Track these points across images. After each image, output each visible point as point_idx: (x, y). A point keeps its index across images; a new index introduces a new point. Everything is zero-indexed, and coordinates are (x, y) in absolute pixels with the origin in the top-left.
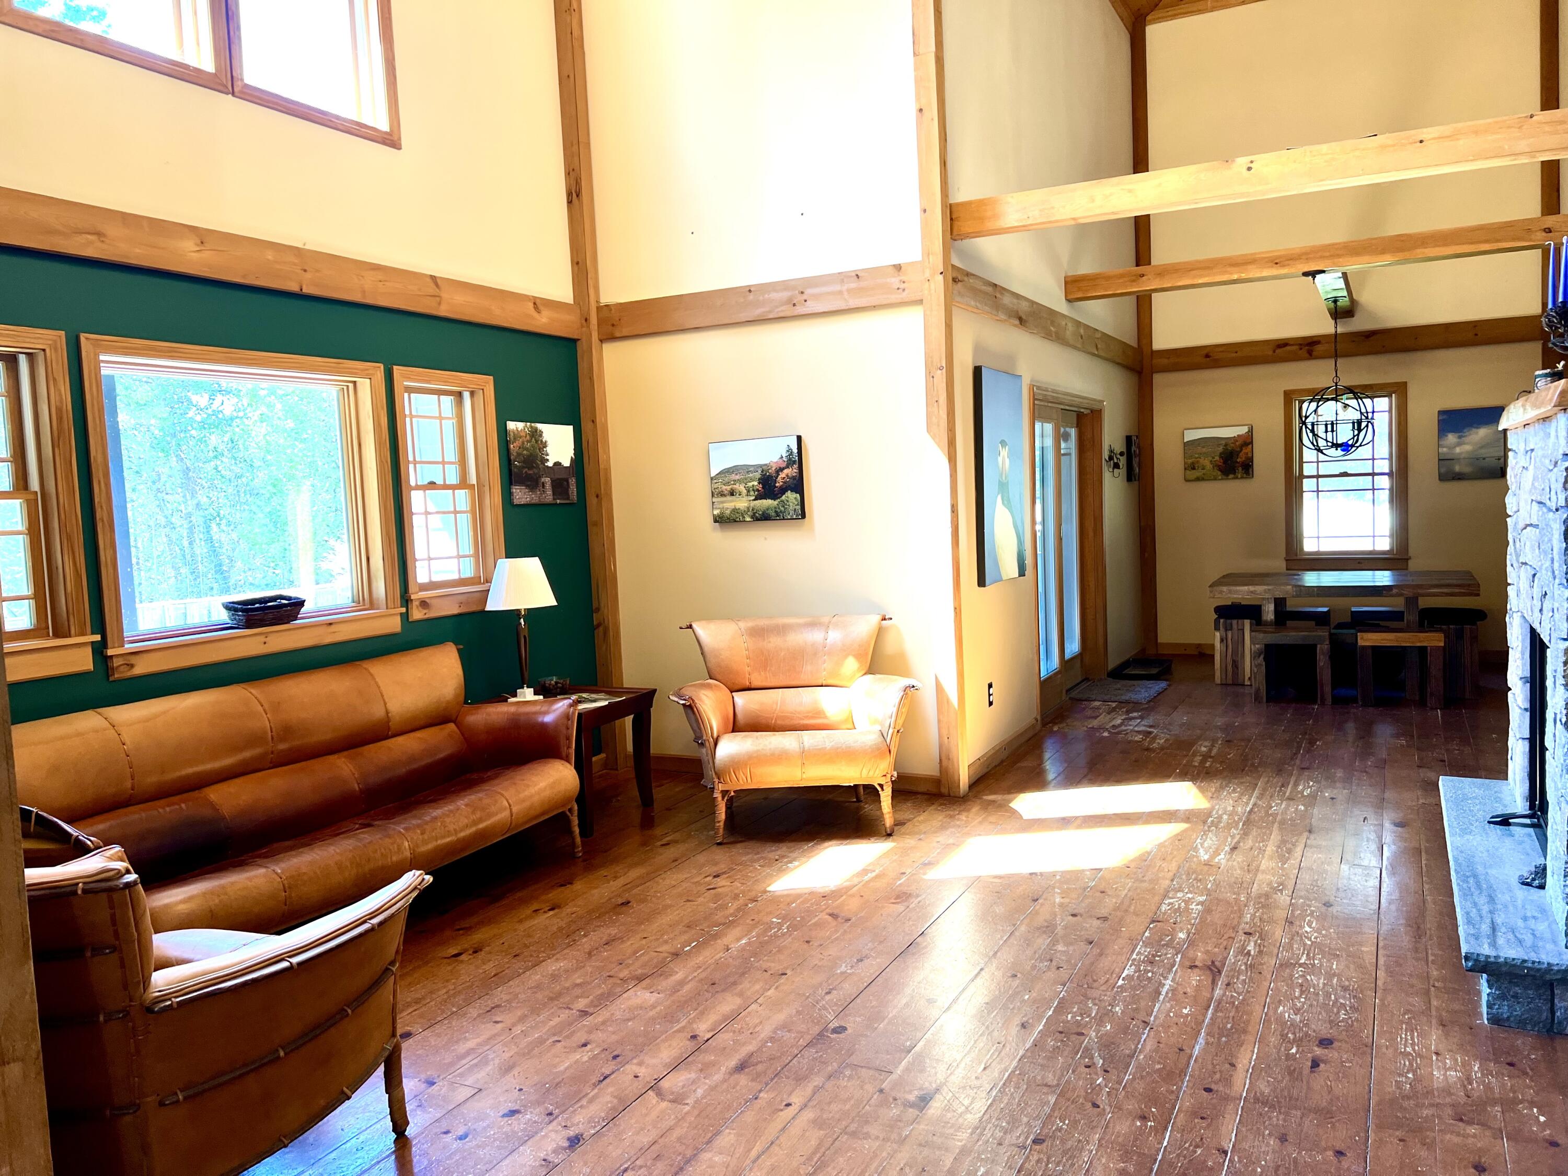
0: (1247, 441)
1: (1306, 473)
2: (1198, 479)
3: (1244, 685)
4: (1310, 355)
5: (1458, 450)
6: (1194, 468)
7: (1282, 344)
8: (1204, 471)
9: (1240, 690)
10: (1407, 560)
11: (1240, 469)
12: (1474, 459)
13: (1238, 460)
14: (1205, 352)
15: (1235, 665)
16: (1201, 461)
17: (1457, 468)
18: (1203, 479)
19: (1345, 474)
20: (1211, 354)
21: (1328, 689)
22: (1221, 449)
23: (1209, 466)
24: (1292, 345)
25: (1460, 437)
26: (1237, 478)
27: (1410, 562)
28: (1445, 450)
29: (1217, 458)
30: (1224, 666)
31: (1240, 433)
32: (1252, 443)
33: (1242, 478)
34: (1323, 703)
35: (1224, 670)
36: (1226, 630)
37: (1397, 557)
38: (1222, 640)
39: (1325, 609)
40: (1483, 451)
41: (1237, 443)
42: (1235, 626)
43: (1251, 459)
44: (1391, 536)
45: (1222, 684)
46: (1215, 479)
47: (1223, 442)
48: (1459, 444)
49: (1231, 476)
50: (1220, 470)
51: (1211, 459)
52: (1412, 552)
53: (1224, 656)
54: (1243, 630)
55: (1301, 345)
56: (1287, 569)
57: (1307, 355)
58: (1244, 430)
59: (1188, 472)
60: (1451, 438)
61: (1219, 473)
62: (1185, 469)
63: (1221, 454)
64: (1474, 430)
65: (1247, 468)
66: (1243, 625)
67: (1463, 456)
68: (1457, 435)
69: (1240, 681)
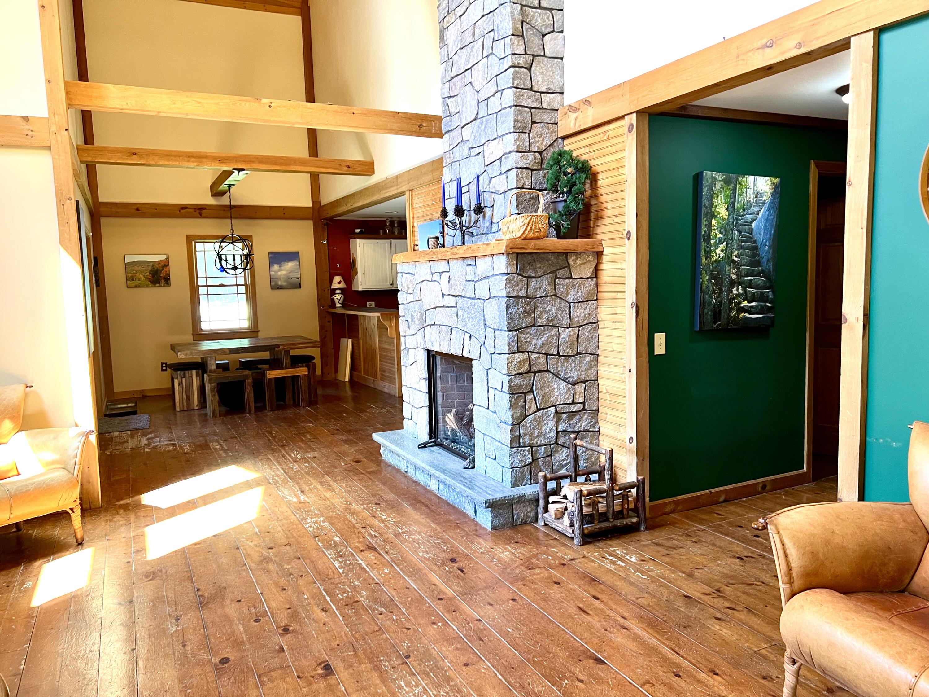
0: (166, 264)
1: (200, 284)
2: (136, 286)
3: (194, 410)
4: (201, 216)
5: (279, 273)
6: (133, 280)
7: (184, 207)
8: (140, 282)
9: (192, 412)
10: (258, 332)
11: (163, 281)
12: (288, 278)
13: (161, 275)
14: (135, 207)
15: (188, 398)
16: (137, 275)
17: (280, 283)
18: (139, 287)
19: (222, 285)
20: (140, 209)
21: (252, 405)
22: (150, 268)
23: (143, 278)
24: (189, 208)
25: (280, 267)
26: (161, 286)
27: (259, 333)
28: (273, 273)
29: (148, 274)
30: (181, 400)
31: (162, 259)
32: (168, 265)
33: (164, 286)
34: (250, 413)
35: (182, 402)
36: (182, 378)
37: (253, 330)
38: (179, 384)
39: (227, 362)
40: (291, 274)
41: (160, 265)
42: (187, 375)
43: (169, 275)
44: (249, 319)
45: (180, 411)
46: (147, 287)
47: (152, 264)
48: (280, 270)
49: (157, 285)
50: (150, 281)
51: (144, 274)
52: (259, 328)
53: (181, 393)
54: (192, 377)
55: (195, 209)
56: (194, 340)
57: (199, 215)
58: (163, 257)
59: (129, 282)
60: (276, 267)
61: (150, 283)
62: (127, 280)
63: (150, 271)
64: (286, 263)
65: (167, 280)
66: (192, 374)
67: (282, 277)
68: (279, 265)
69: (192, 408)
